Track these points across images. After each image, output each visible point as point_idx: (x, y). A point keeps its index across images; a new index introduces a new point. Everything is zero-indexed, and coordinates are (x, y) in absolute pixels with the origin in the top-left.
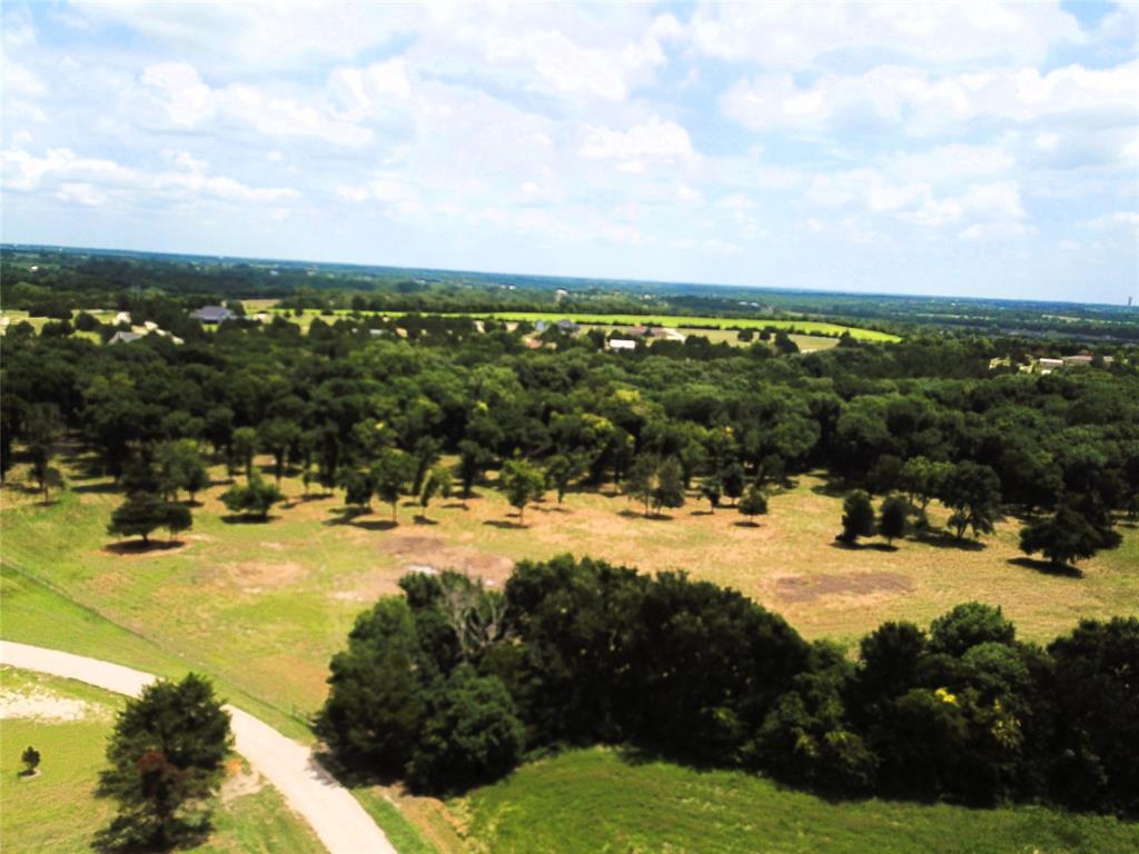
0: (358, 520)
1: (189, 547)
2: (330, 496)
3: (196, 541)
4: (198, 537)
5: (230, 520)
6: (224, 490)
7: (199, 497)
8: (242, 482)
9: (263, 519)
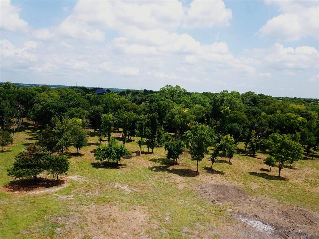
0: (170, 168)
1: (65, 185)
2: (151, 153)
3: (72, 181)
4: (74, 178)
5: (96, 165)
6: (95, 147)
7: (82, 151)
8: (105, 144)
9: (115, 166)
